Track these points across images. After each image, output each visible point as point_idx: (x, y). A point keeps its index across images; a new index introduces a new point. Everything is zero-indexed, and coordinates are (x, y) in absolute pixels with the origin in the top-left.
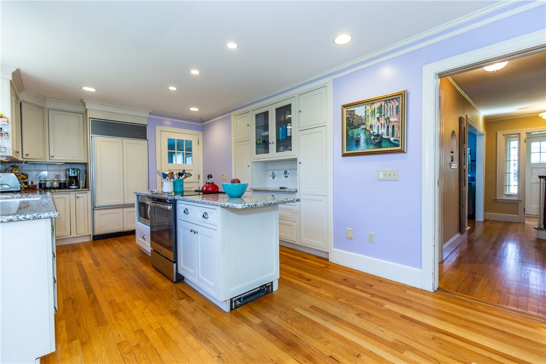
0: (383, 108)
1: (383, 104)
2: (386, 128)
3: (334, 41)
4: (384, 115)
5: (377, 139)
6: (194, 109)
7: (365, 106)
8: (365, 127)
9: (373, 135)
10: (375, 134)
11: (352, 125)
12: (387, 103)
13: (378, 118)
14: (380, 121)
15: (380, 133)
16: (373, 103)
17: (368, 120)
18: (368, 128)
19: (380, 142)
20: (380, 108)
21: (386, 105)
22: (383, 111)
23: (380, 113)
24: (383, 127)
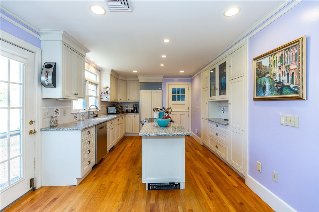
0: (284, 57)
1: (284, 53)
2: (286, 76)
3: (224, 15)
4: (285, 63)
5: (279, 86)
6: (182, 72)
7: (269, 57)
8: (269, 76)
9: (276, 83)
10: (278, 81)
11: (260, 74)
12: (287, 52)
13: (280, 67)
14: (281, 69)
15: (281, 81)
16: (275, 54)
17: (272, 69)
18: (272, 77)
19: (282, 89)
20: (281, 58)
21: (286, 54)
22: (284, 59)
23: (281, 61)
24: (284, 75)
